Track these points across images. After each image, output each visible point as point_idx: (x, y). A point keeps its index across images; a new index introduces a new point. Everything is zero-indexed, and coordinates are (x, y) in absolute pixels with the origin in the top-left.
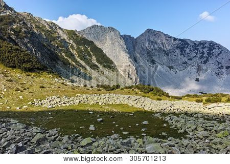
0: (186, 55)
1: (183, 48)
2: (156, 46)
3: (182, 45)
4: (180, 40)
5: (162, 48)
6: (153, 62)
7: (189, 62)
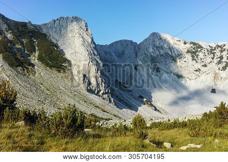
1: (194, 53)
3: (194, 49)
4: (191, 43)
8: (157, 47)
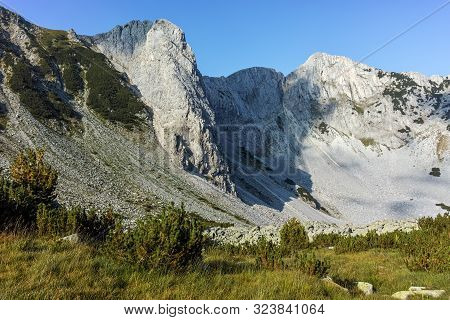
0: (407, 112)
1: (399, 95)
2: (333, 93)
3: (398, 87)
4: (393, 75)
5: (349, 95)
6: (323, 128)
7: (416, 128)
8: (324, 83)
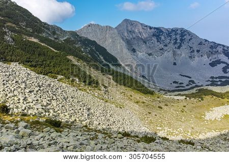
0: (162, 42)
1: (158, 36)
2: (134, 36)
3: (157, 33)
4: (155, 28)
5: (140, 36)
6: (134, 51)
7: (165, 48)
8: (130, 32)
